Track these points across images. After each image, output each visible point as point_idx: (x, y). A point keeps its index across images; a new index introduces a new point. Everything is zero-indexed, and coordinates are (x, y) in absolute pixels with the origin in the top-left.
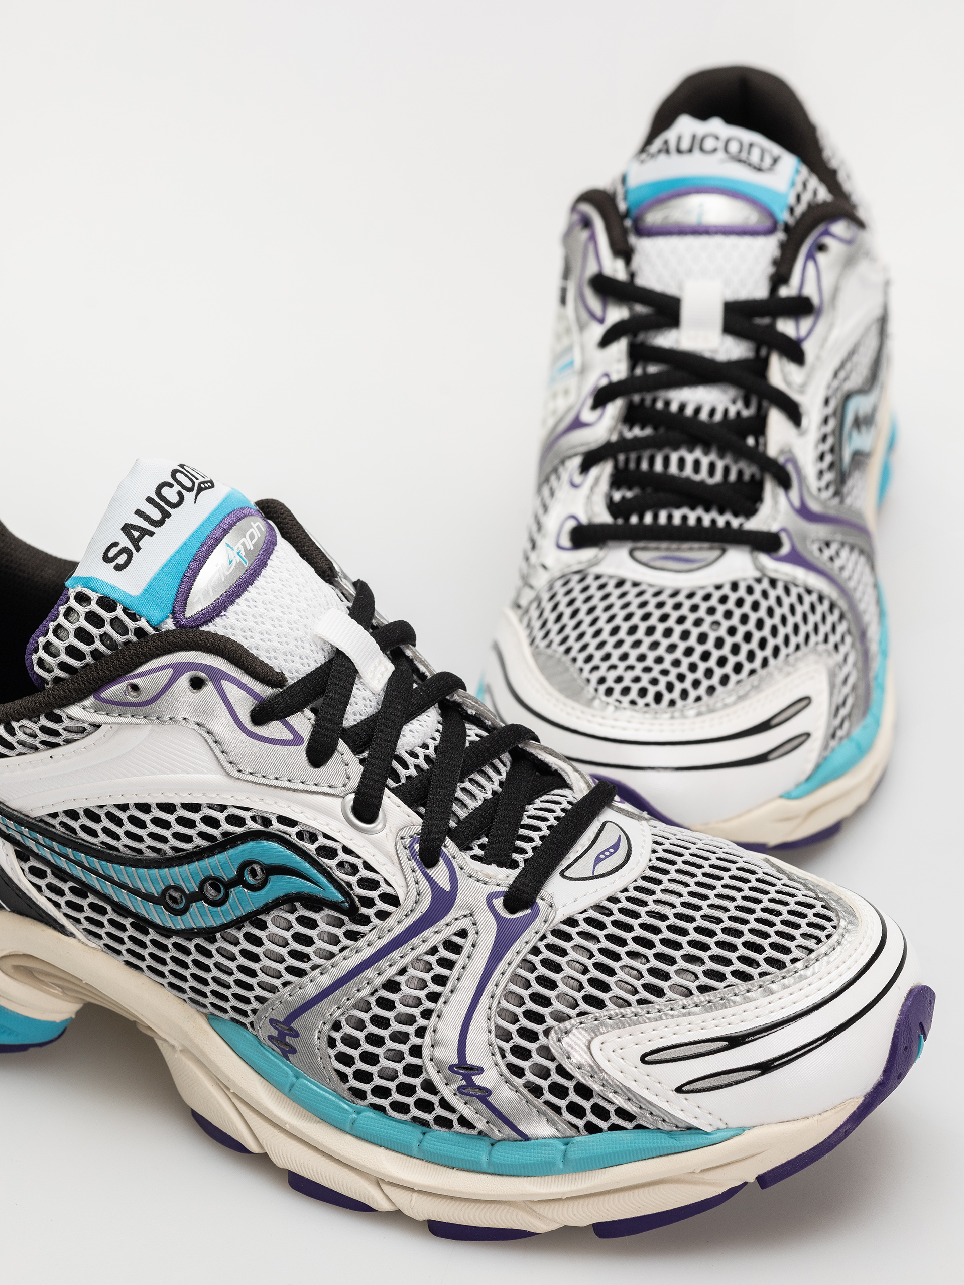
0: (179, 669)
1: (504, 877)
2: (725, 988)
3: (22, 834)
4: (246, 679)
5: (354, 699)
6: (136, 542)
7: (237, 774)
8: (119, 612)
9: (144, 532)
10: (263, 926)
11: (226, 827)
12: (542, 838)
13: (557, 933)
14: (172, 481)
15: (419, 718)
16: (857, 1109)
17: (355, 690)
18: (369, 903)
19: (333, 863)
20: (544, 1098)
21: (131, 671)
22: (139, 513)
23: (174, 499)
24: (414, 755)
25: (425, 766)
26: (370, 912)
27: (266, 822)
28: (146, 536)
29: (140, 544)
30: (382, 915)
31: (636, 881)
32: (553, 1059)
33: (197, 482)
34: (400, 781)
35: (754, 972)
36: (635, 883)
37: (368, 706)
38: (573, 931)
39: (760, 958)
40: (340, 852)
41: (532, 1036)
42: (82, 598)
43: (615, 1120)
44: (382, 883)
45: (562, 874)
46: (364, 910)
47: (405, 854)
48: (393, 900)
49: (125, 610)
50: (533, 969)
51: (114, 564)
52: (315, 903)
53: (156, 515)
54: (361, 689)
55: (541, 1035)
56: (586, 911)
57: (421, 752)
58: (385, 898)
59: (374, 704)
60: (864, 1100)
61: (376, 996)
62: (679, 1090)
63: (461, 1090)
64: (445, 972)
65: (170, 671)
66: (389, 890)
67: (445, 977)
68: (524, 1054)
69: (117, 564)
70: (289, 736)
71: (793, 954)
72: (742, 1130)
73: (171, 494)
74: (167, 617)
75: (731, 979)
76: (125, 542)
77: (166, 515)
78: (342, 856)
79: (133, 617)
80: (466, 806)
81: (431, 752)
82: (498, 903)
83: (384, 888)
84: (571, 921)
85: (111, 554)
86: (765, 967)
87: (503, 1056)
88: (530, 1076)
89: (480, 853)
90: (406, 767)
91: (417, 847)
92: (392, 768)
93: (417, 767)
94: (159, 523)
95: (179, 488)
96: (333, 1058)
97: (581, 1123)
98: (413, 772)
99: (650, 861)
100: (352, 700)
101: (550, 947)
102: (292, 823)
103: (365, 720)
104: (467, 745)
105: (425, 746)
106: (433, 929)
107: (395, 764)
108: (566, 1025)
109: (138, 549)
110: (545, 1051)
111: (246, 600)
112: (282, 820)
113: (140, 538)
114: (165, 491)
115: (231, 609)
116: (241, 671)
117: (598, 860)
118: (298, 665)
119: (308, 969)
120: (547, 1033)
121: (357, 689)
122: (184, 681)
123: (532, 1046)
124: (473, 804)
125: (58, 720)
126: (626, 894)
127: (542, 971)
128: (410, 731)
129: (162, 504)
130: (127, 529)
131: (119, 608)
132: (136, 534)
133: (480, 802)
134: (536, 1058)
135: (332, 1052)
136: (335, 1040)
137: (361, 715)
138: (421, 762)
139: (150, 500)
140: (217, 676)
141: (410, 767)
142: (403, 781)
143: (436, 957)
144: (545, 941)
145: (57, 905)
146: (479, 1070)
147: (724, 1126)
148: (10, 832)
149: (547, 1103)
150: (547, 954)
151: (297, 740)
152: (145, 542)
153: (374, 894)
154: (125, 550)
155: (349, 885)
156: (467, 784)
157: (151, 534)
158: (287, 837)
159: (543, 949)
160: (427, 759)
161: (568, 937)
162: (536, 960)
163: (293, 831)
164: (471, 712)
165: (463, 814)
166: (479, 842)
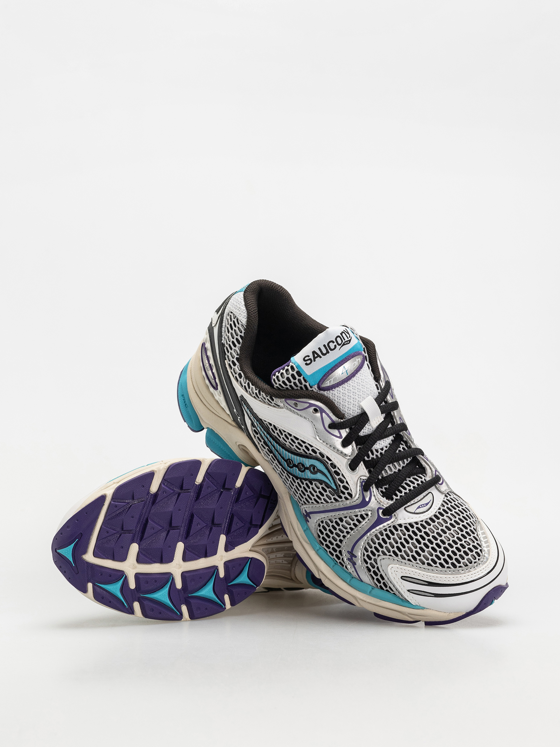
0: (311, 405)
1: (386, 503)
2: (435, 567)
3: (254, 421)
4: (331, 414)
5: (365, 428)
6: (315, 358)
7: (319, 440)
8: (301, 378)
9: (319, 356)
10: (312, 484)
11: (311, 452)
12: (405, 493)
13: (395, 527)
14: (334, 341)
15: (384, 439)
16: (462, 615)
17: (366, 425)
18: (344, 493)
19: (337, 477)
20: (370, 573)
21: (297, 399)
22: (320, 349)
23: (332, 347)
24: (377, 451)
25: (379, 456)
26: (343, 496)
27: (323, 456)
28: (319, 357)
29: (316, 359)
30: (346, 499)
31: (427, 519)
32: (377, 564)
33: (344, 341)
34: (369, 458)
35: (446, 565)
36: (426, 520)
37: (369, 431)
38: (399, 528)
39: (450, 561)
40: (341, 475)
41: (374, 555)
42: (292, 368)
43: (388, 589)
44: (349, 489)
45: (405, 509)
46: (341, 495)
47: (359, 484)
48: (350, 495)
49: (303, 378)
50: (382, 535)
51: (306, 362)
52: (328, 486)
53: (324, 351)
54: (369, 425)
55: (377, 555)
56: (406, 524)
57: (380, 451)
58: (349, 494)
59: (371, 431)
60: (465, 614)
61: (336, 520)
62: (408, 591)
63: (348, 559)
64: (357, 523)
65: (308, 405)
66: (350, 492)
67: (357, 525)
68: (370, 558)
69: (307, 363)
70: (339, 435)
71: (461, 564)
72: (423, 608)
73: (332, 345)
74: (316, 385)
75: (438, 565)
76: (311, 357)
77: (328, 352)
78: (341, 476)
79: (305, 381)
80: (387, 472)
81: (383, 452)
82: (381, 511)
83: (349, 491)
84: (400, 526)
85: (306, 359)
86: (450, 565)
87: (364, 556)
88: (369, 565)
89: (384, 490)
90: (373, 454)
91: (363, 483)
92: (368, 453)
93: (376, 455)
94: (324, 355)
95: (336, 344)
96: (318, 530)
97: (379, 585)
98: (375, 457)
99: (436, 512)
100: (364, 428)
101: (390, 531)
102: (330, 460)
103: (366, 435)
104: (397, 452)
105: (382, 449)
106: (359, 510)
107: (370, 452)
108: (385, 557)
109: (315, 361)
110: (375, 561)
111: (343, 387)
112: (327, 457)
113: (317, 357)
114: (331, 344)
115: (337, 389)
116: (331, 411)
117: (419, 507)
118: (352, 413)
119: (320, 502)
120: (379, 555)
121: (368, 425)
122: (312, 409)
123: (373, 557)
124: (389, 473)
125: (273, 400)
126: (421, 523)
127: (385, 537)
128: (379, 443)
129: (328, 348)
130: (314, 353)
131: (302, 377)
132: (316, 356)
133: (393, 473)
134: (372, 561)
135: (319, 528)
136: (320, 525)
137: (365, 433)
138: (379, 454)
139: (324, 346)
140: (322, 411)
141: (374, 455)
142: (370, 459)
143: (357, 518)
144: (390, 528)
145: (259, 444)
146: (356, 557)
147: (419, 605)
148: (252, 418)
149: (371, 575)
150: (388, 532)
151: (340, 437)
152: (318, 359)
153: (346, 492)
154: (310, 359)
155: (340, 486)
156: (391, 465)
157: (321, 357)
158: (327, 464)
159: (388, 530)
160: (381, 453)
161: (397, 530)
162: (385, 533)
163: (330, 462)
164: (405, 439)
165: (385, 475)
166: (385, 487)
